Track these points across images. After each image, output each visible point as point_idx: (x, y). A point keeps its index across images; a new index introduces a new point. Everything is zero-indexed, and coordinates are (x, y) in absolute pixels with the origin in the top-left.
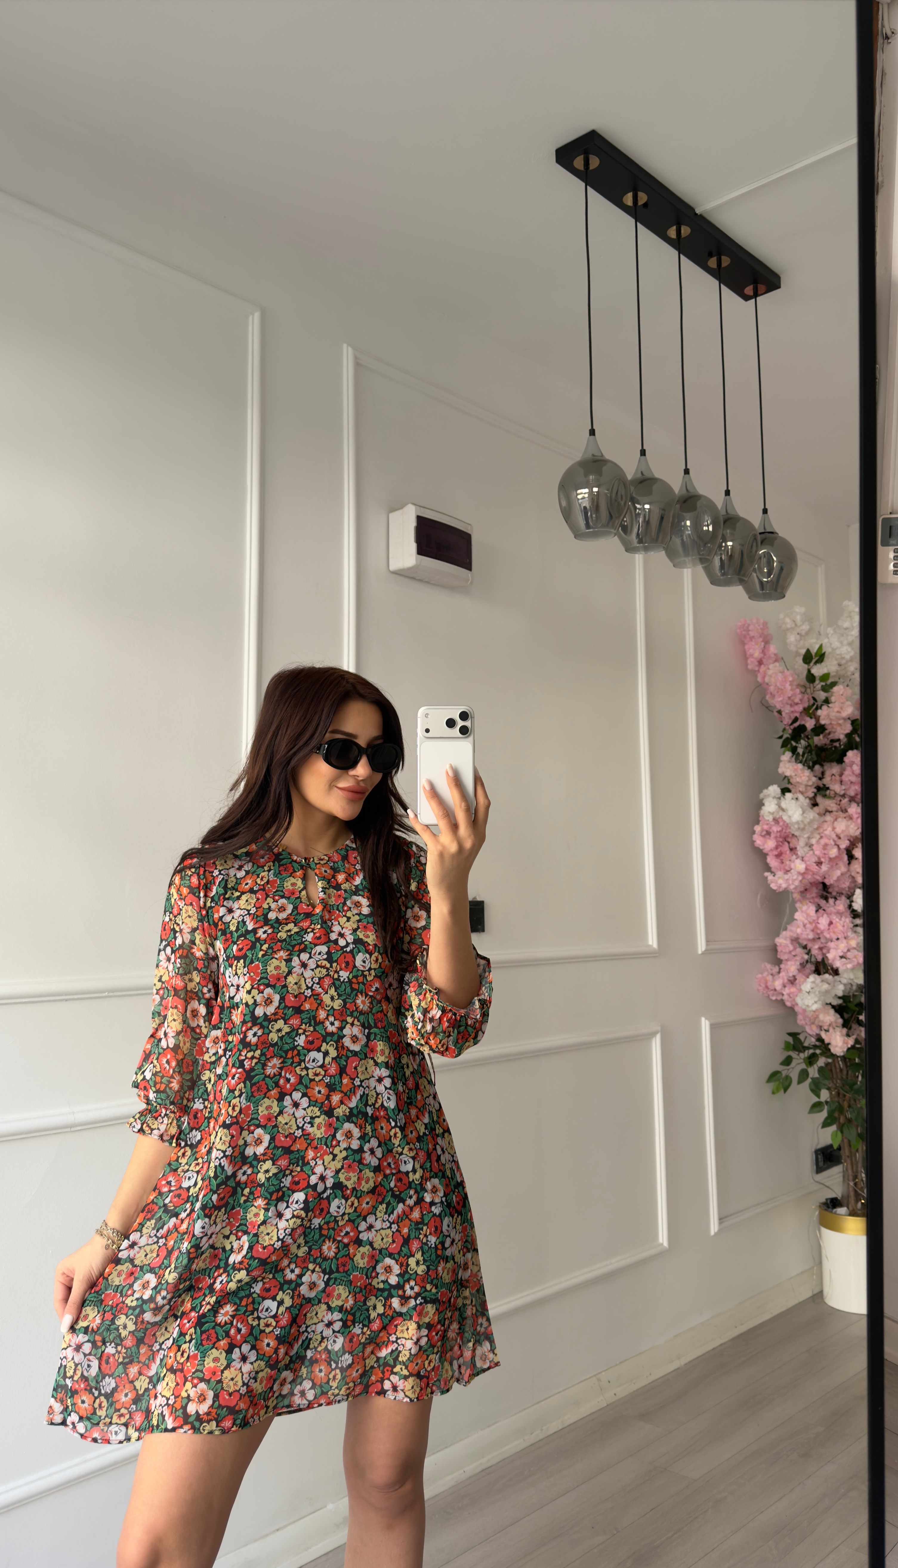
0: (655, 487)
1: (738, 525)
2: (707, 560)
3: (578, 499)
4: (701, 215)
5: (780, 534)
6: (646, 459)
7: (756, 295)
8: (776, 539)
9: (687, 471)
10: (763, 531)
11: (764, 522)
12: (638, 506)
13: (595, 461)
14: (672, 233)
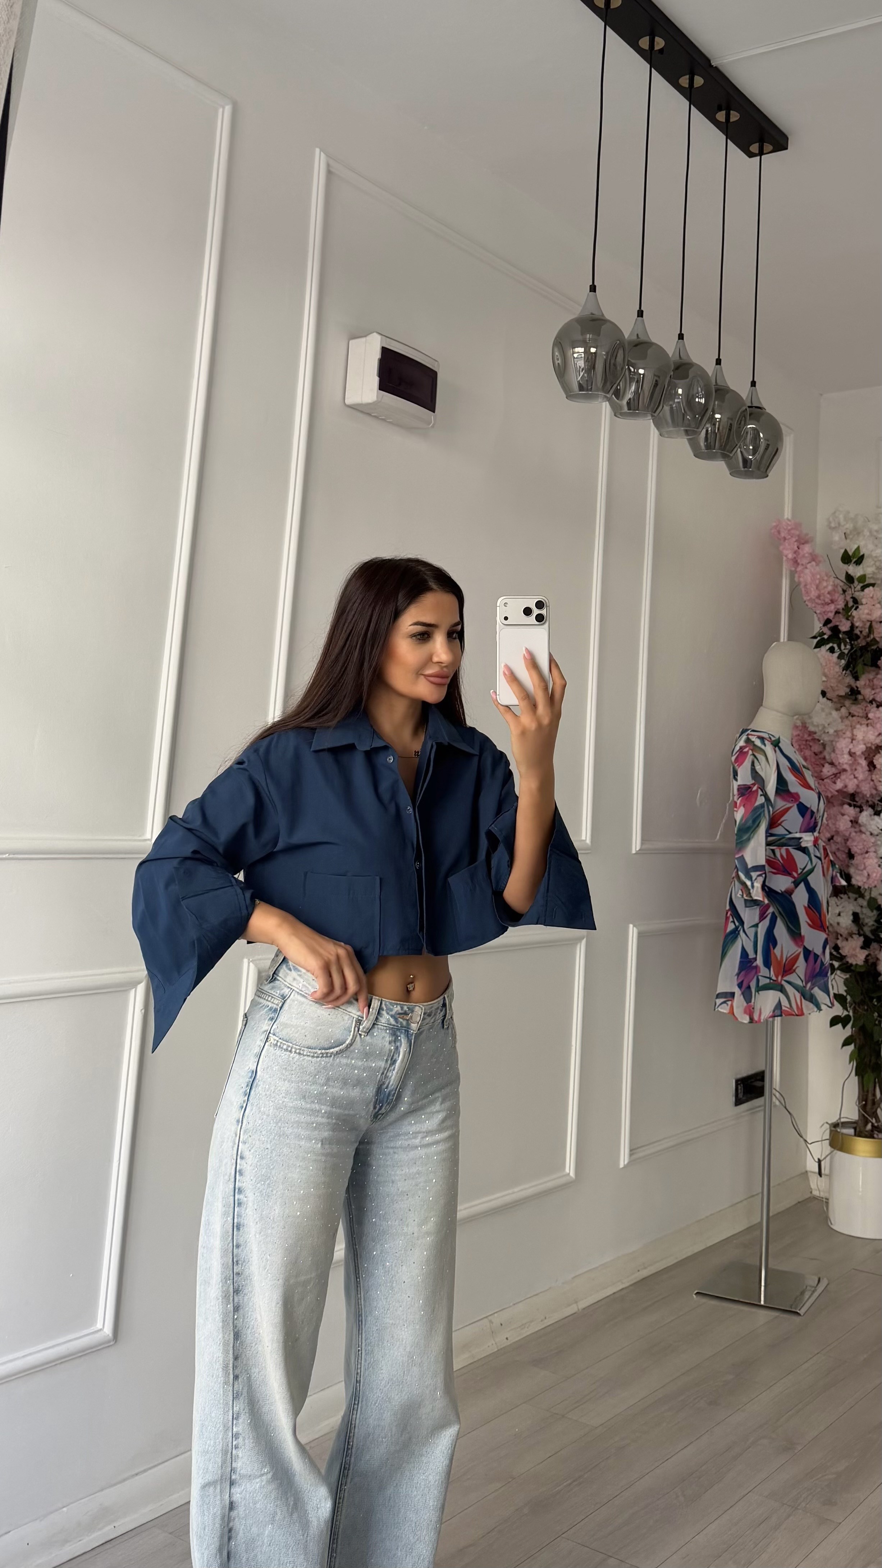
0: (650, 351)
1: (727, 396)
2: (694, 433)
3: (574, 358)
4: (716, 67)
5: (769, 409)
6: (643, 320)
7: (761, 153)
8: (763, 414)
9: (681, 336)
10: (750, 405)
11: (751, 396)
12: (632, 370)
13: (593, 320)
14: (684, 81)
